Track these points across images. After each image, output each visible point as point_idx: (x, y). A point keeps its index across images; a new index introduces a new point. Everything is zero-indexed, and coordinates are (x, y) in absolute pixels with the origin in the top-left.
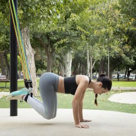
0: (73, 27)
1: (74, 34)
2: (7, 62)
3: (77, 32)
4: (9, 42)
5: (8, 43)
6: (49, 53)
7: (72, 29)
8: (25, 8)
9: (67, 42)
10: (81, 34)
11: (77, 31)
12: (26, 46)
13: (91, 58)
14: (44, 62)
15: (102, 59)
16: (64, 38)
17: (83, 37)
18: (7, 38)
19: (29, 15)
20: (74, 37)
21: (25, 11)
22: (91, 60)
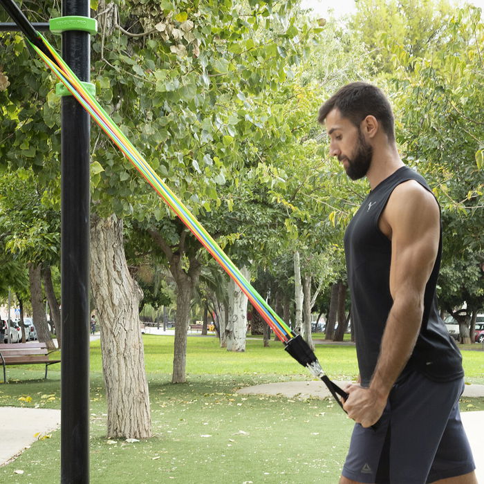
0: (258, 196)
1: (262, 216)
2: (50, 289)
3: (269, 211)
4: (55, 244)
5: (54, 248)
6: (182, 276)
7: (255, 202)
8: (109, 155)
9: (240, 242)
10: (284, 218)
11: (271, 206)
12: (114, 274)
13: (308, 279)
14: (163, 283)
15: (340, 281)
16: (232, 230)
17: (290, 227)
18: (50, 231)
19: (124, 177)
20: (261, 226)
21: (111, 163)
22: (308, 286)
